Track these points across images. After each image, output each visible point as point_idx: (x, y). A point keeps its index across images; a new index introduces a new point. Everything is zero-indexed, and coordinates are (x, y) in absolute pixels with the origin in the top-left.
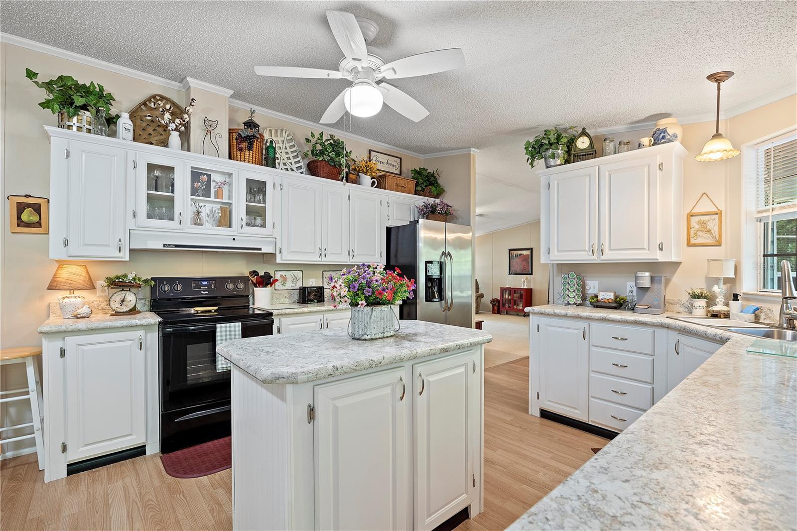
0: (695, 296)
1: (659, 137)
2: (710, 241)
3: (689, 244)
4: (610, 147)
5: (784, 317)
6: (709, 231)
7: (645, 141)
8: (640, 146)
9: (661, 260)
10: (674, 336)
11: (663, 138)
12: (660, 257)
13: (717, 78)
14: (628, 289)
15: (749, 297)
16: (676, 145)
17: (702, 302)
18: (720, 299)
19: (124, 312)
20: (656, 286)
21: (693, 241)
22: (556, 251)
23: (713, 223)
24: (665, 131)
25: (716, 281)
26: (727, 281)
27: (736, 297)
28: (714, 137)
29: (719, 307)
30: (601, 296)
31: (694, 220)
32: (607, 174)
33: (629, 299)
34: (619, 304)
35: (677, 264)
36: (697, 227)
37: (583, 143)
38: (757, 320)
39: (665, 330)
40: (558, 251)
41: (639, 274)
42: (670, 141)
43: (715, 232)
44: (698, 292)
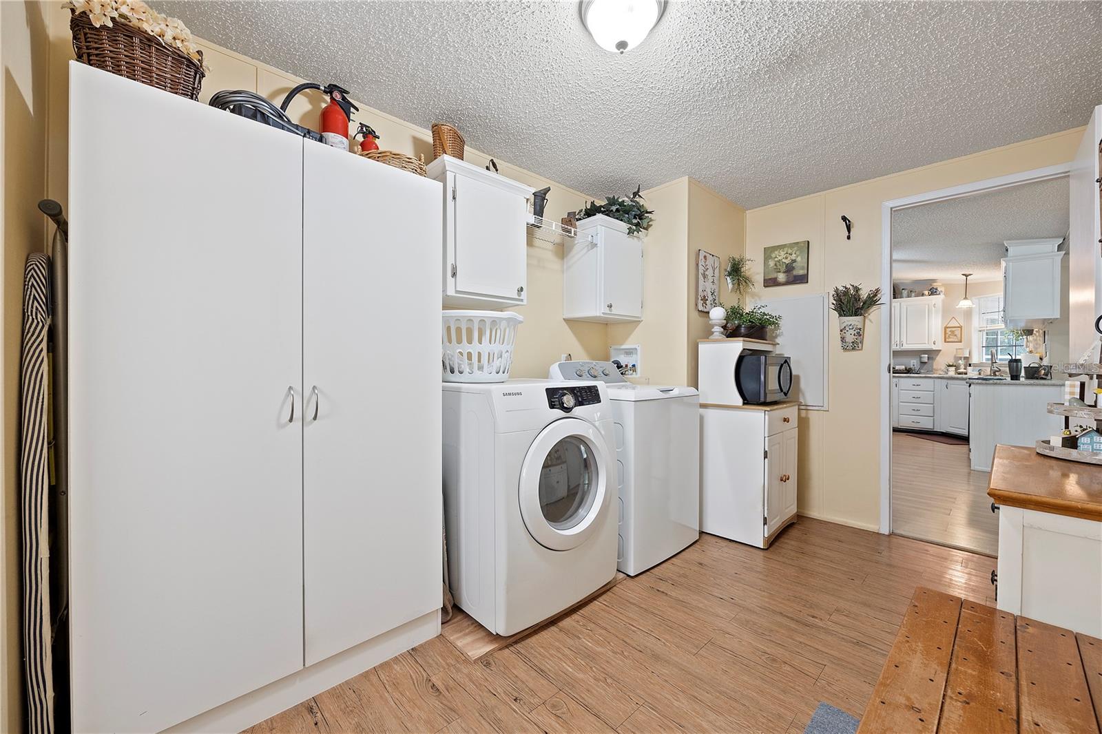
0: (950, 366)
1: (933, 292)
2: (956, 340)
3: (945, 341)
4: (905, 293)
5: (992, 372)
6: (955, 335)
7: (926, 292)
8: (923, 295)
9: (934, 349)
10: (945, 382)
11: (935, 292)
12: (934, 348)
13: (966, 276)
14: (913, 363)
15: (975, 365)
16: (942, 296)
17: (953, 368)
18: (962, 367)
20: (930, 361)
21: (947, 340)
23: (958, 332)
24: (936, 289)
25: (960, 358)
26: (965, 358)
27: (970, 365)
28: (964, 299)
29: (962, 370)
30: (897, 368)
31: (948, 330)
32: (905, 307)
33: (913, 369)
34: (908, 371)
35: (940, 350)
36: (950, 333)
38: (980, 374)
39: (940, 380)
41: (923, 356)
42: (939, 294)
43: (959, 336)
44: (951, 364)
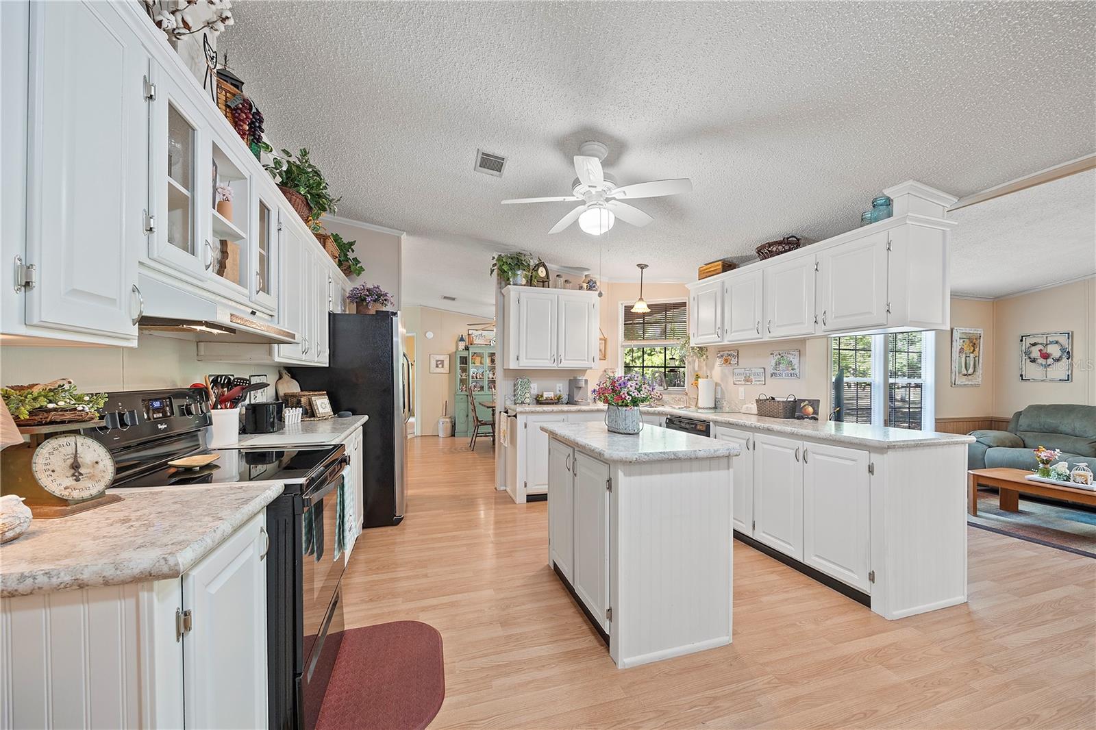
1: (592, 286)
4: (560, 282)
7: (583, 285)
8: (581, 288)
11: (594, 287)
13: (642, 267)
19: (92, 498)
22: (524, 358)
23: (602, 346)
30: (545, 395)
34: (558, 401)
37: (542, 272)
40: (526, 359)
41: (580, 378)
43: (603, 351)
